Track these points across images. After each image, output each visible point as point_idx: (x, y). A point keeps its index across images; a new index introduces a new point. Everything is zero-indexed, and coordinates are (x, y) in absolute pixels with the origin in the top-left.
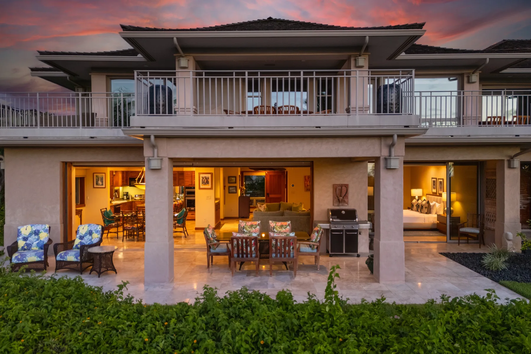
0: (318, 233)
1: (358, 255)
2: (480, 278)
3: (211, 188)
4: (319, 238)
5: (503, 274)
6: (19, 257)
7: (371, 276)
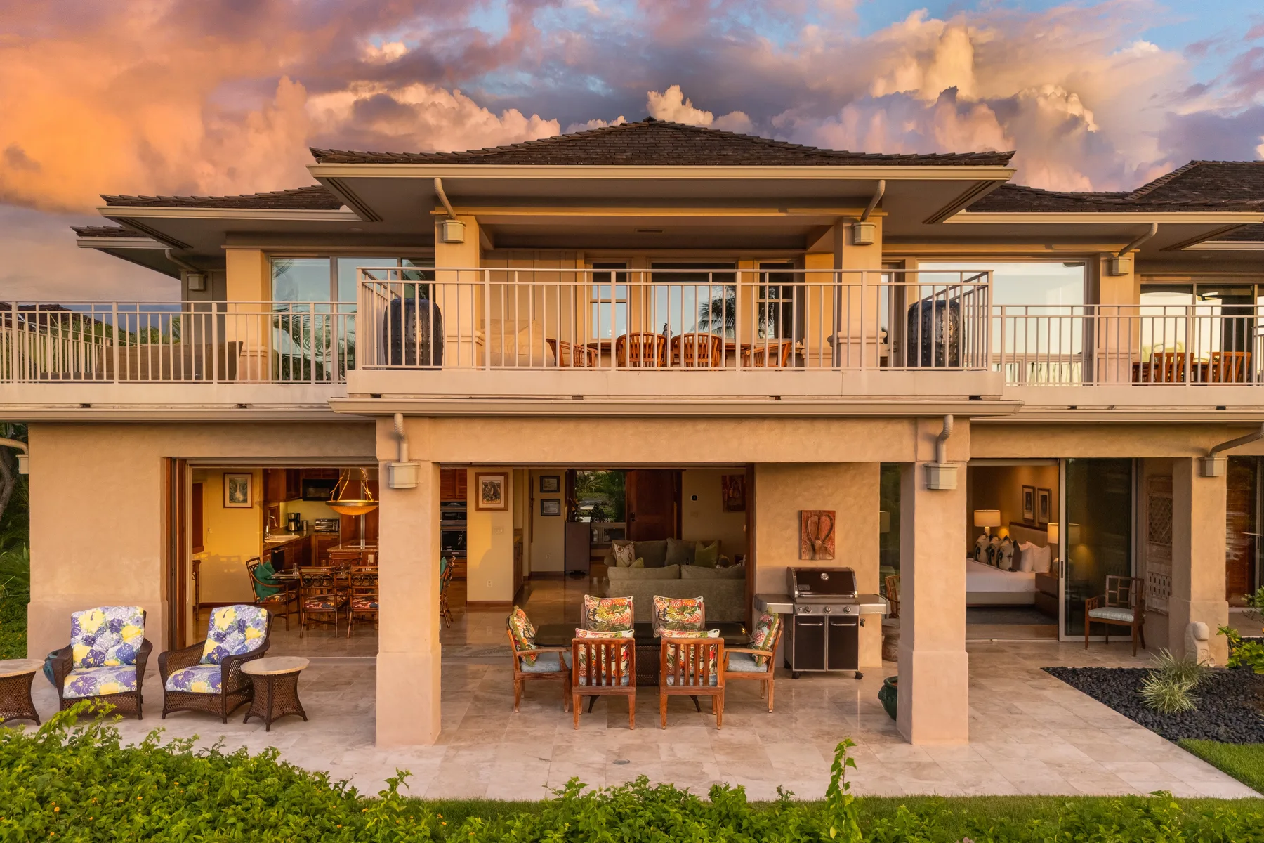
0: (769, 629)
1: (857, 673)
2: (1137, 731)
3: (505, 509)
4: (771, 639)
5: (1187, 722)
6: (81, 684)
7: (890, 727)
